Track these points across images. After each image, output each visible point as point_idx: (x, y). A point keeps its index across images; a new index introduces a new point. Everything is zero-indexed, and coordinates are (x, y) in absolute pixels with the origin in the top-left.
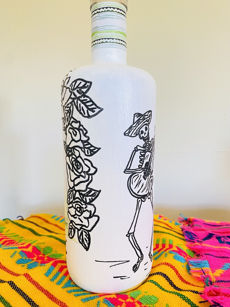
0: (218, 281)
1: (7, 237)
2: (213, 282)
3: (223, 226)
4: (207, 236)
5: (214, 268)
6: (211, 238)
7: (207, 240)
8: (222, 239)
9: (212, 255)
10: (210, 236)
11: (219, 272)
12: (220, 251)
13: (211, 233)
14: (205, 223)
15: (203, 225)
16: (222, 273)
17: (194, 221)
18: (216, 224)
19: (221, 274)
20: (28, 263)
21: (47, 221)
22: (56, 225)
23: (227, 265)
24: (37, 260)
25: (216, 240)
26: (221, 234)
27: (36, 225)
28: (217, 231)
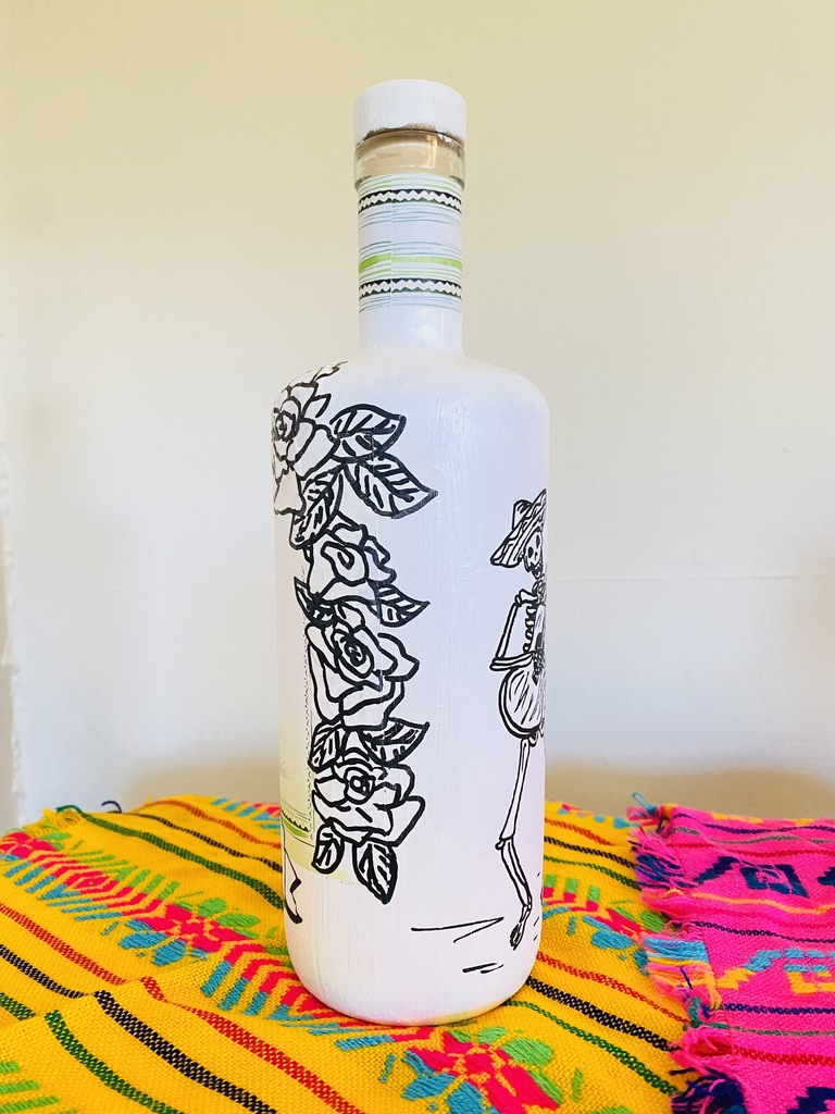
0: (729, 1007)
1: (78, 865)
2: (714, 1009)
3: (769, 831)
4: (714, 864)
5: (719, 965)
6: (723, 873)
7: (709, 881)
8: (761, 875)
9: (718, 927)
10: (723, 865)
11: (734, 978)
12: (746, 914)
13: (728, 854)
14: (710, 823)
15: (705, 828)
16: (746, 980)
17: (678, 815)
18: (750, 825)
19: (741, 983)
20: (156, 947)
21: (198, 813)
22: (228, 825)
23: (764, 958)
24: (181, 934)
25: (740, 879)
26: (759, 858)
27: (164, 822)
28: (749, 850)
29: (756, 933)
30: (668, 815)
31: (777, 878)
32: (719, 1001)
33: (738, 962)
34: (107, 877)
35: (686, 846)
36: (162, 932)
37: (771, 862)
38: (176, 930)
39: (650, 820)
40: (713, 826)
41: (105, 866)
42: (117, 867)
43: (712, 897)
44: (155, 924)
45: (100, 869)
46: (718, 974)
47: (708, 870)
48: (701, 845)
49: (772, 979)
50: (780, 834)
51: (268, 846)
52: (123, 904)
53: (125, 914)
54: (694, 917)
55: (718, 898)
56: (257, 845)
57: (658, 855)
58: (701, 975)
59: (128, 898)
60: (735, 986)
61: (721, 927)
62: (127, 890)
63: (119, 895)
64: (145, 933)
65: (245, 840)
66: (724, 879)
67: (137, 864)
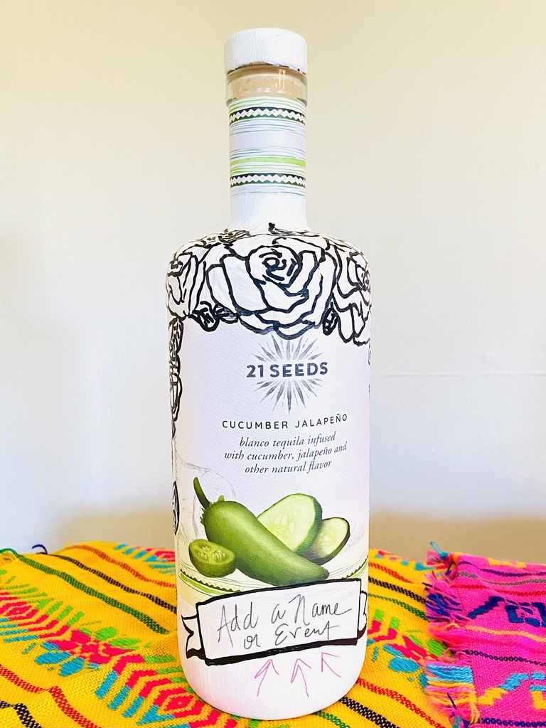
0: (485, 721)
1: (9, 596)
2: (473, 723)
3: (530, 575)
4: (486, 603)
5: (481, 685)
7: (480, 616)
8: (519, 611)
9: (483, 655)
10: (493, 602)
11: (492, 695)
13: (497, 594)
14: (487, 568)
15: (482, 572)
16: (500, 698)
17: (463, 562)
18: (516, 570)
19: (496, 700)
20: (62, 663)
21: (103, 556)
22: (125, 566)
23: (515, 679)
24: (82, 653)
25: (504, 615)
26: (521, 597)
27: (78, 564)
28: (513, 590)
29: (511, 659)
30: (456, 561)
31: (532, 613)
32: (478, 716)
33: (496, 683)
34: (30, 607)
35: (466, 587)
36: (67, 651)
37: (529, 600)
38: (78, 650)
39: (442, 564)
40: (488, 571)
41: (29, 597)
42: (38, 598)
43: (482, 629)
44: (63, 645)
45: (25, 600)
46: (479, 693)
47: (481, 607)
48: (477, 587)
49: (520, 696)
50: (537, 578)
51: (153, 584)
52: (40, 629)
53: (41, 637)
54: (465, 646)
55: (486, 630)
56: (145, 583)
57: (444, 594)
58: (466, 695)
59: (44, 624)
60: (491, 703)
61: (485, 654)
62: (44, 617)
63: (38, 621)
64: (54, 652)
65: (137, 578)
66: (492, 613)
67: (53, 596)
